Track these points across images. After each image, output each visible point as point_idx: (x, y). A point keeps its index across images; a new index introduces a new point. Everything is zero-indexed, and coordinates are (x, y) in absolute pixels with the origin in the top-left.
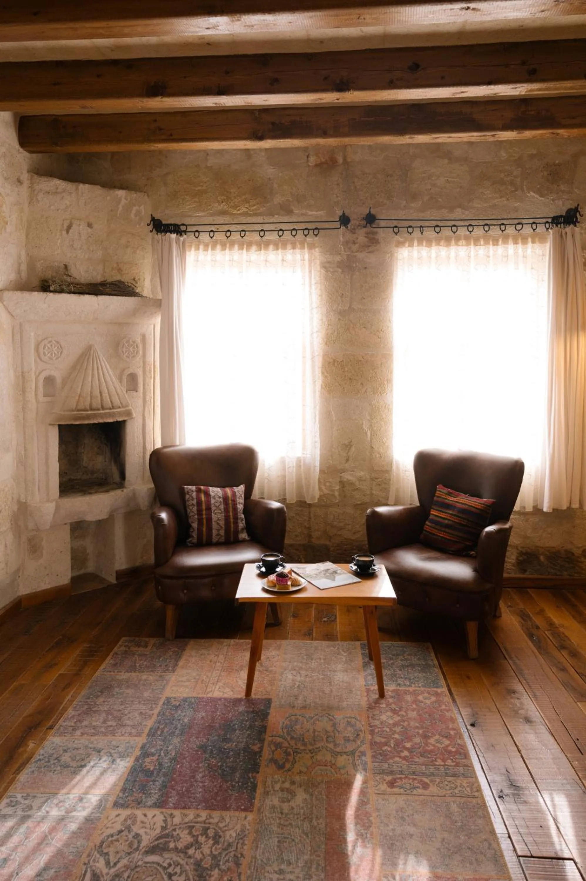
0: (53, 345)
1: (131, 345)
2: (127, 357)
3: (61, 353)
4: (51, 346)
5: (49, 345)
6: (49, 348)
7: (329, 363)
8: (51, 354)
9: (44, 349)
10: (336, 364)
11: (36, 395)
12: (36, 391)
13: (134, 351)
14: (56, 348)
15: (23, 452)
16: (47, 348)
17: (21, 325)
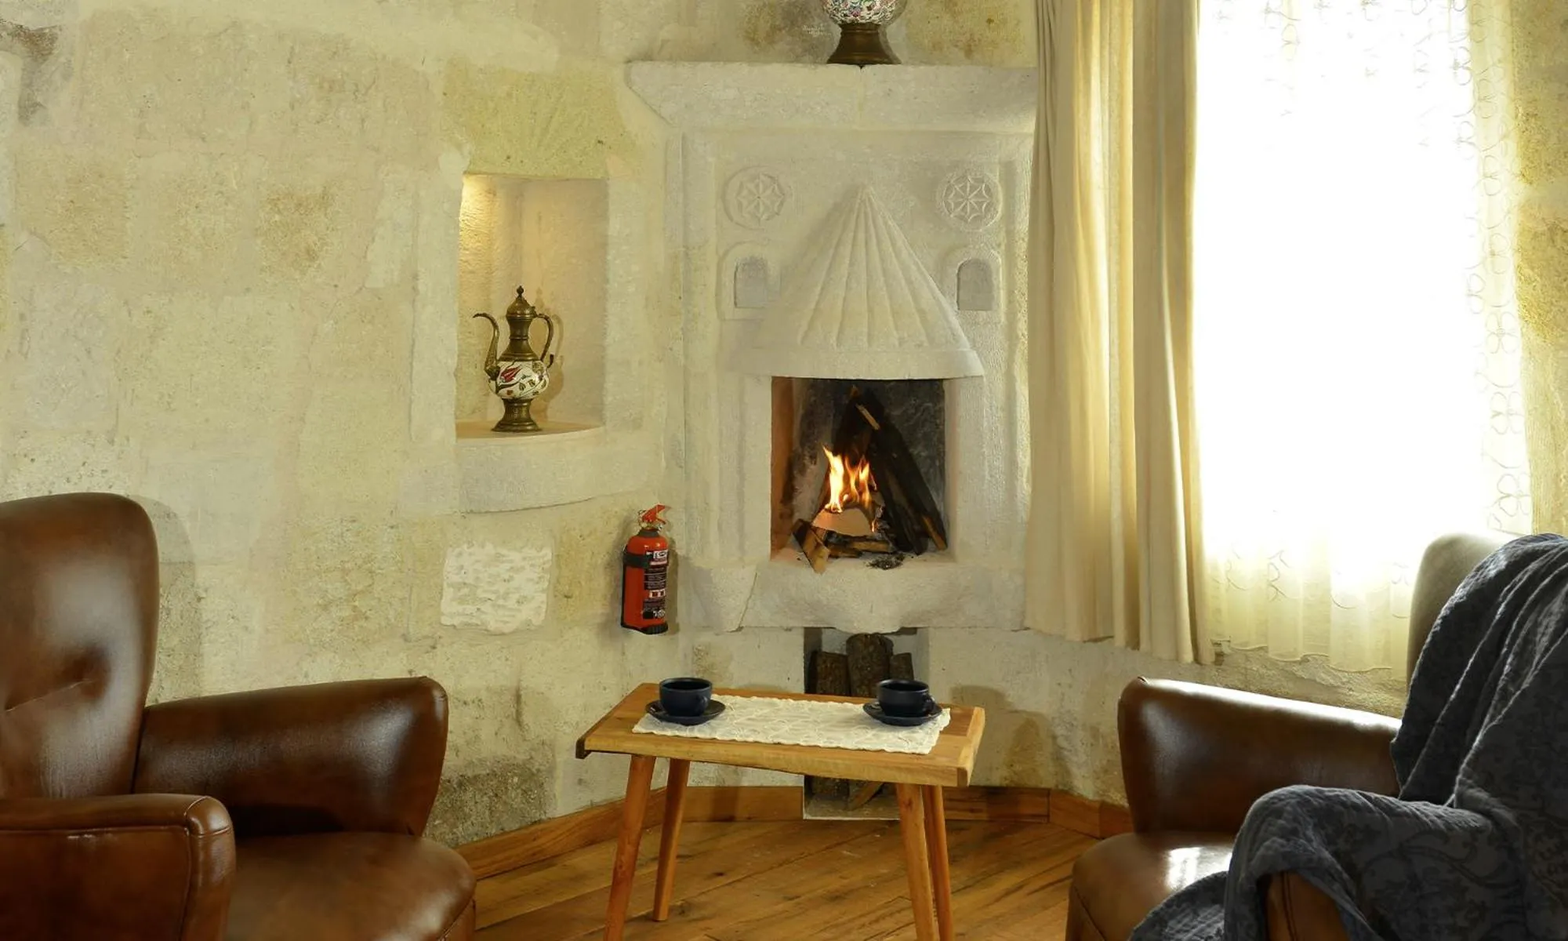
0: (761, 186)
1: (973, 188)
2: (962, 218)
3: (782, 204)
4: (757, 186)
5: (751, 186)
6: (750, 192)
7: (1536, 236)
8: (757, 207)
9: (739, 193)
10: (1558, 239)
11: (718, 303)
12: (718, 294)
13: (980, 204)
14: (769, 192)
15: (681, 436)
16: (745, 192)
17: (684, 138)
